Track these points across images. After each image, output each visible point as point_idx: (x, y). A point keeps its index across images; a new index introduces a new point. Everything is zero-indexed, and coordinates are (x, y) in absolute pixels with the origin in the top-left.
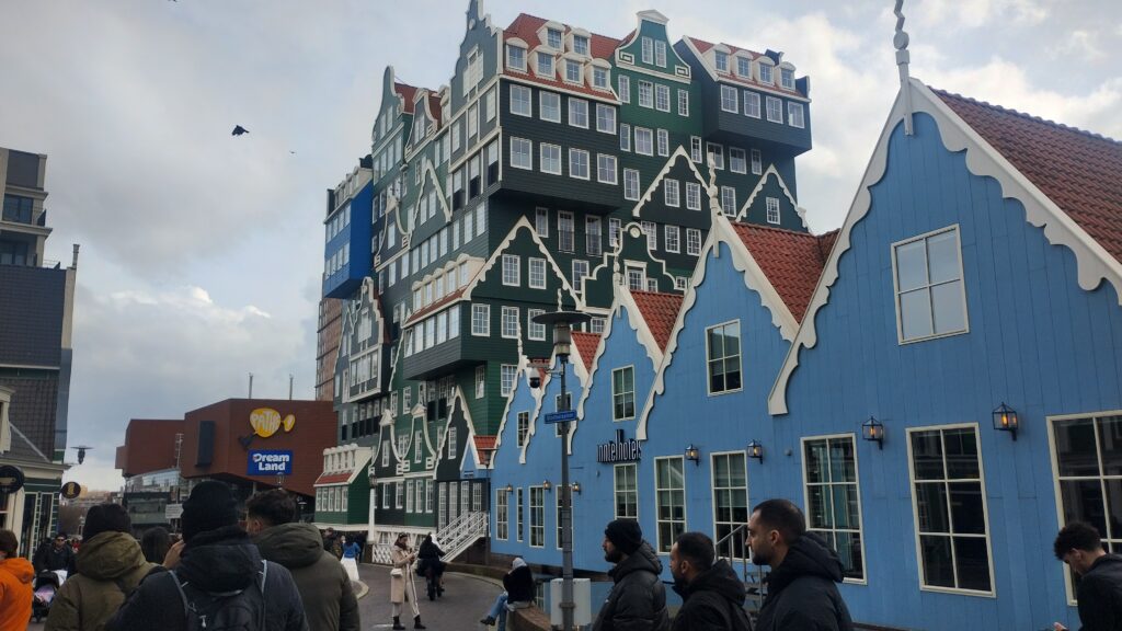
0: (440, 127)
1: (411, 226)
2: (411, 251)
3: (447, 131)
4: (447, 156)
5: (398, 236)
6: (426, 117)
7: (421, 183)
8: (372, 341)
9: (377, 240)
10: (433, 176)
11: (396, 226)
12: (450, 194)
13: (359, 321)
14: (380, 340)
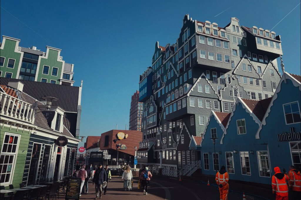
0: (174, 53)
1: (165, 80)
3: (177, 53)
4: (177, 59)
5: (161, 84)
6: (169, 51)
7: (168, 69)
8: (154, 112)
9: (154, 86)
10: (172, 66)
11: (160, 81)
12: (178, 69)
13: (150, 107)
14: (156, 111)
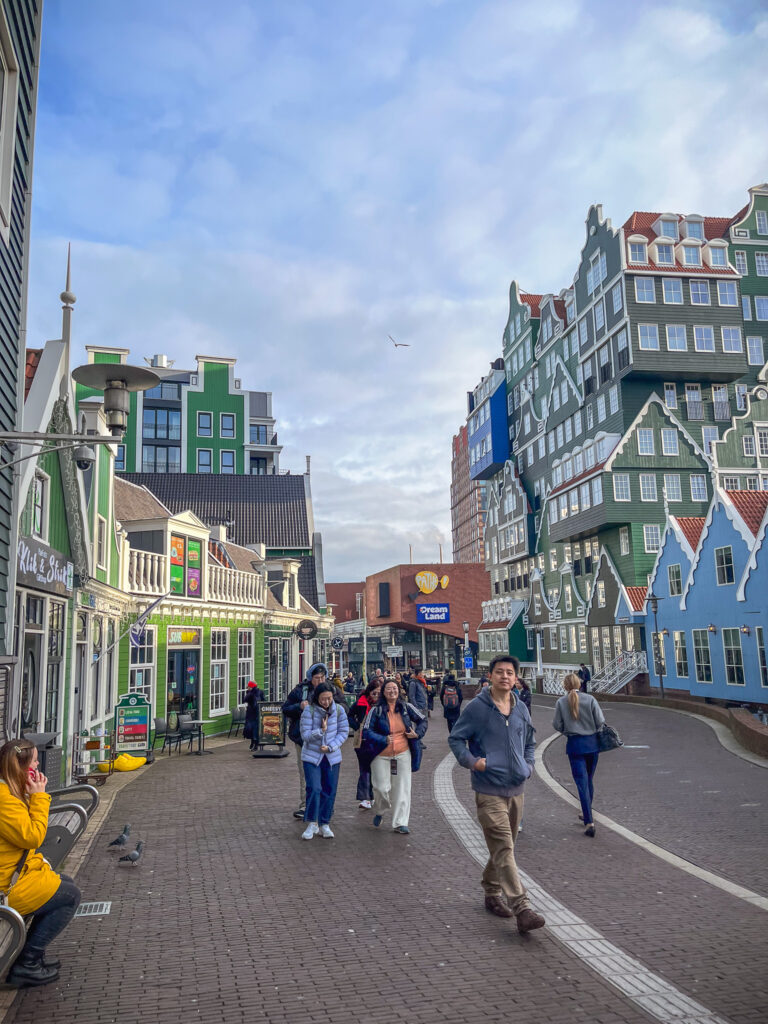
0: (566, 326)
1: (545, 414)
2: (547, 434)
3: (574, 327)
4: (576, 350)
5: (534, 424)
6: (552, 318)
7: (552, 376)
8: (518, 512)
10: (563, 368)
12: (581, 381)
13: (504, 497)
14: (525, 511)
